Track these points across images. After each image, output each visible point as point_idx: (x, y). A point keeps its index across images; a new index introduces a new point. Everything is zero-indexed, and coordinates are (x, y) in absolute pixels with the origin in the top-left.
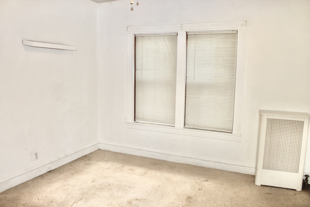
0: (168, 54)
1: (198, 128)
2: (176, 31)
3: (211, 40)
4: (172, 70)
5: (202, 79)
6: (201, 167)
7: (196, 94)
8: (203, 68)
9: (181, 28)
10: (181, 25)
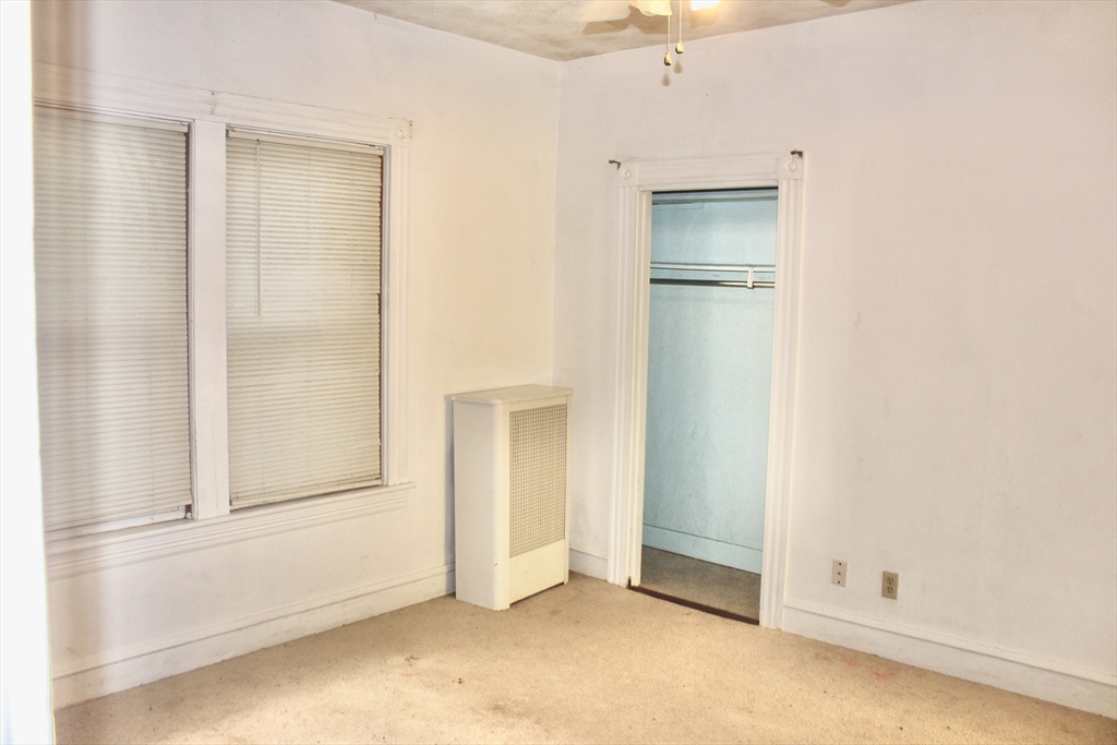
0: (147, 211)
1: (270, 499)
2: (186, 116)
3: (307, 167)
4: (167, 279)
5: (282, 312)
6: (301, 639)
7: (266, 372)
8: (285, 270)
9: (209, 108)
10: (210, 94)
